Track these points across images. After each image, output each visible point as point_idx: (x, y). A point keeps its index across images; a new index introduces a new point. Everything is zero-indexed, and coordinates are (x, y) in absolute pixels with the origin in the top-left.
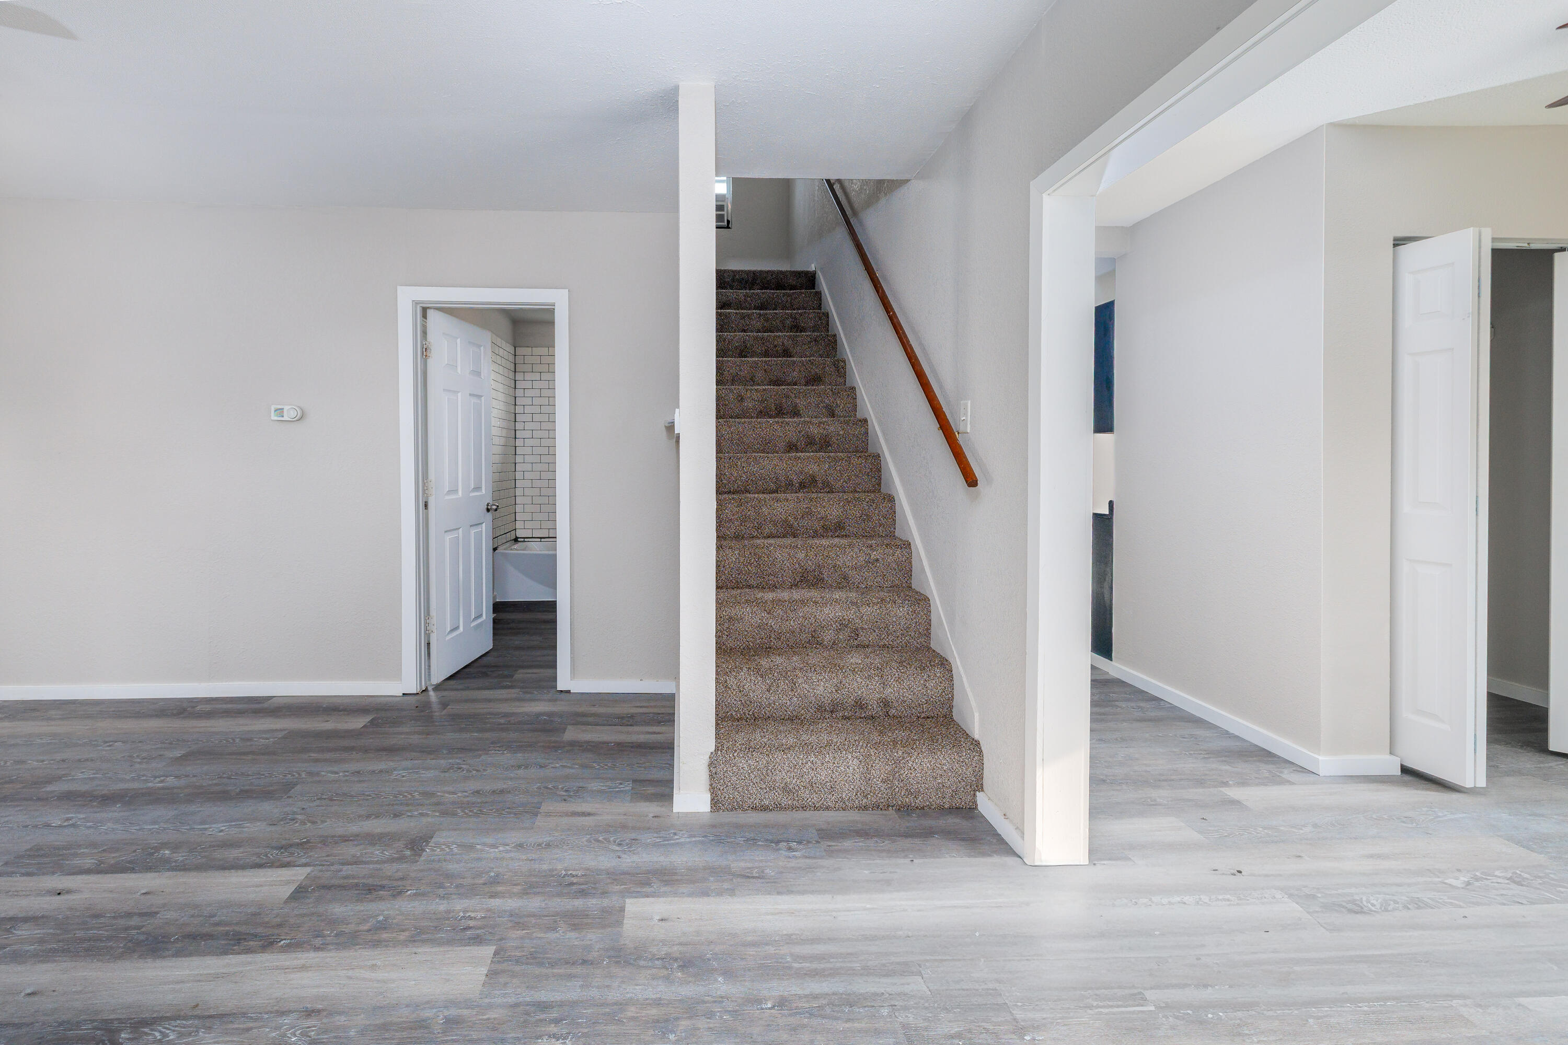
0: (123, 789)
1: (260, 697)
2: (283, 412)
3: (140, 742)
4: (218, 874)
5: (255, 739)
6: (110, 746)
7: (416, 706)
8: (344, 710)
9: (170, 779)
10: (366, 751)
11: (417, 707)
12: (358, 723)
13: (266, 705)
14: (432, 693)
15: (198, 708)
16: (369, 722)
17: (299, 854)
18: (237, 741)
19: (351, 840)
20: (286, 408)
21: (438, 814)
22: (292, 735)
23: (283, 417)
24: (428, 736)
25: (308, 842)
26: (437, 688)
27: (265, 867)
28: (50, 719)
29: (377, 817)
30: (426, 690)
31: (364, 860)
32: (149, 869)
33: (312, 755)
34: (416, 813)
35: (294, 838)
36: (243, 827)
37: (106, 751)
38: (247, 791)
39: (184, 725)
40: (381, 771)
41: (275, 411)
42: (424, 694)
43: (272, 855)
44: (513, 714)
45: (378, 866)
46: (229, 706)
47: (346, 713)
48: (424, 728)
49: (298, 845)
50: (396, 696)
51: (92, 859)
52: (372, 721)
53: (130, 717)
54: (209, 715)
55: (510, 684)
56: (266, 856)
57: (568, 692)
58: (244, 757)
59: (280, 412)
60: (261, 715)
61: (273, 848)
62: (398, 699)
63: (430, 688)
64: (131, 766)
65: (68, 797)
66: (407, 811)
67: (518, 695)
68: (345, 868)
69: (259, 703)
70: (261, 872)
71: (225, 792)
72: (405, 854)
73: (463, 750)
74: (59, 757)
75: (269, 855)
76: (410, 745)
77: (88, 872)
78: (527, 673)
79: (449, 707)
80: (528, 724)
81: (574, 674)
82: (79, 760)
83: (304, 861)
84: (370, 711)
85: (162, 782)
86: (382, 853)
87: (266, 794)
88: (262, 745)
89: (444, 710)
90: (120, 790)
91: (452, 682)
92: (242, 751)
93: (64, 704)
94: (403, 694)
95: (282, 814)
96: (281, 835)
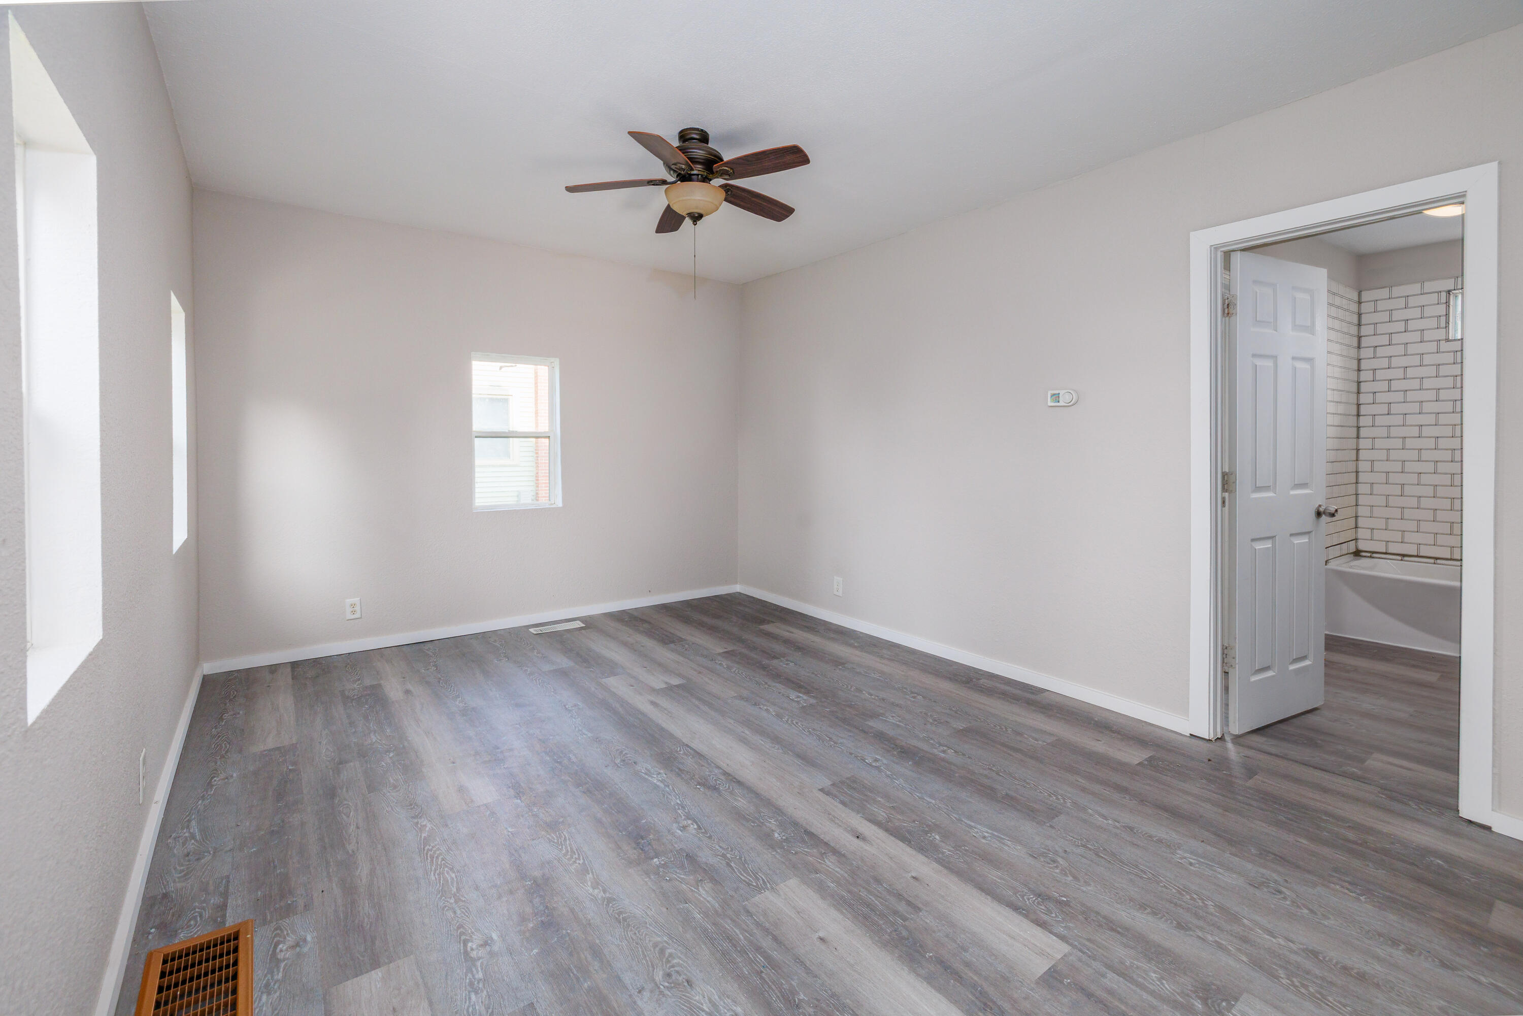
0: (917, 747)
1: (1034, 687)
2: (1059, 397)
3: (935, 702)
4: (976, 893)
5: (1026, 736)
6: (914, 697)
7: (1209, 757)
8: (1118, 732)
9: (950, 751)
10: (1142, 801)
11: (1209, 760)
12: (1134, 756)
13: (1038, 698)
14: (1230, 745)
15: (982, 681)
16: (1146, 760)
17: (1056, 916)
18: (1010, 730)
19: (1119, 933)
20: (1062, 392)
21: (1245, 959)
22: (1061, 744)
23: (1059, 402)
24: (1227, 813)
25: (1067, 904)
26: (1237, 739)
27: (1020, 913)
28: (882, 657)
29: (1154, 914)
30: (1221, 739)
31: (1135, 977)
32: (921, 849)
33: (1080, 780)
34: (1211, 939)
35: (1053, 889)
36: (1004, 844)
37: (911, 701)
38: (1012, 798)
39: (968, 696)
40: (1160, 841)
41: (1051, 396)
42: (1219, 743)
43: (1028, 899)
44: (1370, 831)
45: (1155, 1002)
46: (1007, 688)
47: (1119, 737)
48: (1221, 797)
49: (1056, 902)
50: (1181, 735)
51: (884, 812)
52: (1150, 759)
53: (931, 673)
54: (989, 692)
55: (1359, 773)
56: (1023, 897)
57: (1488, 828)
58: (1011, 753)
59: (1056, 397)
60: (1033, 708)
61: (1032, 891)
62: (1184, 739)
63: (1228, 738)
64: (925, 724)
65: (880, 737)
66: (1197, 927)
67: (1376, 798)
68: (1110, 975)
69: (1033, 693)
70: (1017, 918)
71: (992, 789)
72: (1193, 1005)
73: (1282, 859)
74: (882, 695)
75: (1025, 897)
76: (1201, 816)
77: (878, 824)
78: (1391, 764)
79: (1256, 776)
80: (1404, 861)
81: (1499, 798)
82: (893, 703)
83: (1060, 930)
84: (1148, 744)
85: (944, 752)
86: (1159, 980)
87: (1030, 812)
88: (1031, 745)
89: (1250, 778)
90: (914, 746)
91: (1257, 740)
92: (1012, 745)
93: (893, 646)
94: (1191, 734)
95: (1043, 846)
96: (1040, 876)
